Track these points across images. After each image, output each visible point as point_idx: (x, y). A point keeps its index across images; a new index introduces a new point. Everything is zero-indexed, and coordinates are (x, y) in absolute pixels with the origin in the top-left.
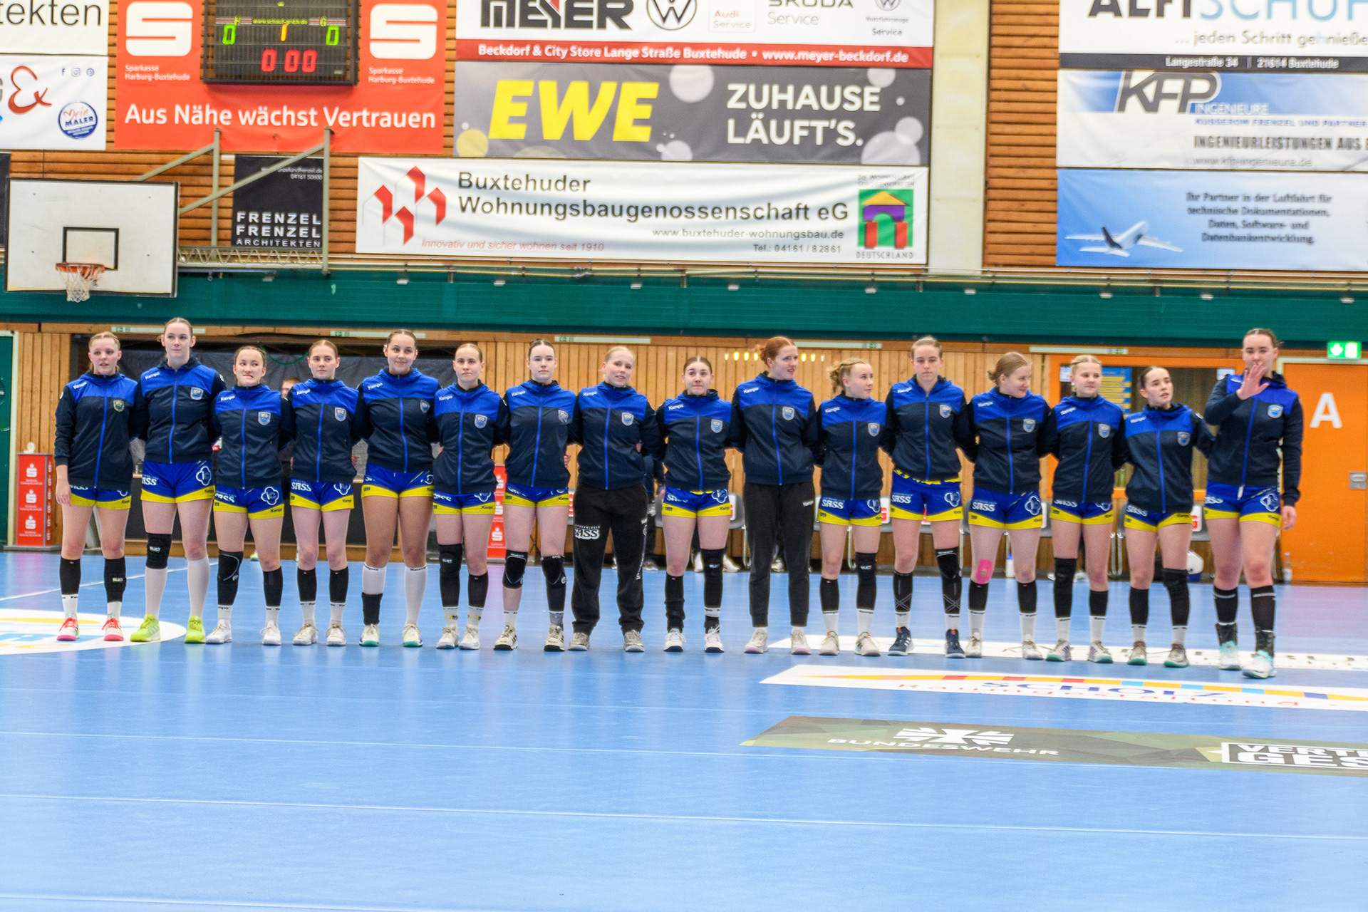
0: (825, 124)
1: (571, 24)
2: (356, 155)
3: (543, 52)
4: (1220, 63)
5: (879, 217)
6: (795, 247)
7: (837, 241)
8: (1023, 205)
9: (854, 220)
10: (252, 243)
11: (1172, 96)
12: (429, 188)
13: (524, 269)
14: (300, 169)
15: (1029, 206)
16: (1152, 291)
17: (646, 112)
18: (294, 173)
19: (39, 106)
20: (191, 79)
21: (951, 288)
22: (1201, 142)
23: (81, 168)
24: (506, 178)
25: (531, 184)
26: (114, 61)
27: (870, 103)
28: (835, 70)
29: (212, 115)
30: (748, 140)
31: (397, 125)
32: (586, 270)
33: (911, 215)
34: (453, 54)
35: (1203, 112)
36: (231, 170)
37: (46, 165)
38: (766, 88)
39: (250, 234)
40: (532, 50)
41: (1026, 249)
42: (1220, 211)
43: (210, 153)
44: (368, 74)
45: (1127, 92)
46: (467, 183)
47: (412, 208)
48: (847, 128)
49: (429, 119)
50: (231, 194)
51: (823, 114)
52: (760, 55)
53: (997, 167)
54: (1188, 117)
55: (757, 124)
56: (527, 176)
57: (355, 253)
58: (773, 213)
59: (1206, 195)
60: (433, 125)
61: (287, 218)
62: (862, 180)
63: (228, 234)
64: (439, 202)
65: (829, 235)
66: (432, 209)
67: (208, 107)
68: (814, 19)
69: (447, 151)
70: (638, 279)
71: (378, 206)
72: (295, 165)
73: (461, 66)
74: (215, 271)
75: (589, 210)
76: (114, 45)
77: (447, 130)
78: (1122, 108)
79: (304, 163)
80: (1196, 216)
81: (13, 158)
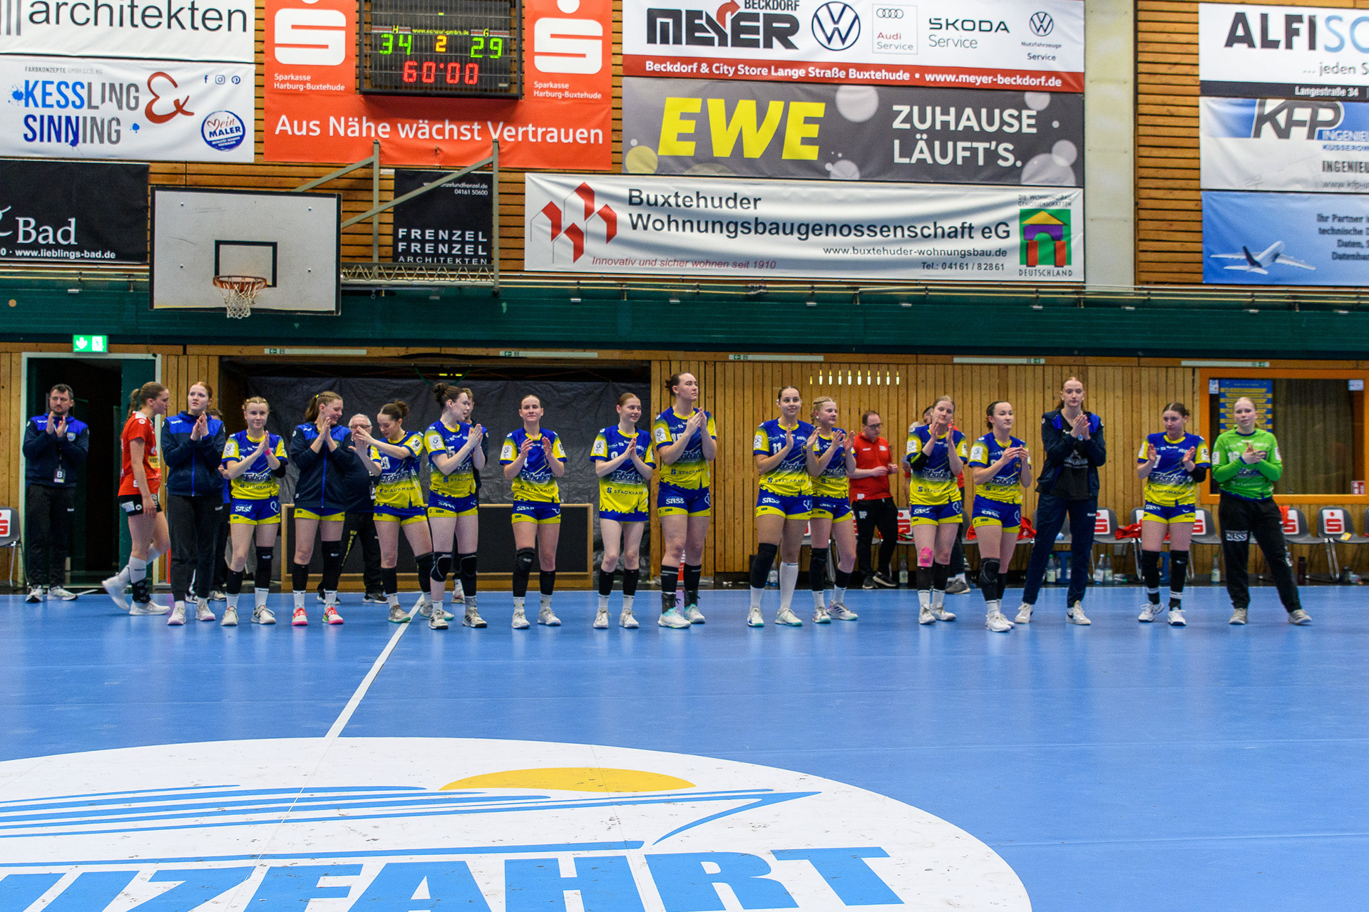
0: (987, 145)
1: (737, 43)
2: (524, 170)
3: (711, 70)
4: (1343, 93)
5: (1040, 236)
6: (961, 266)
7: (1000, 260)
8: (1171, 225)
9: (1016, 239)
10: (415, 260)
11: (1301, 123)
12: (598, 205)
13: (698, 287)
14: (463, 185)
15: (1176, 226)
16: (1290, 307)
17: (813, 131)
18: (458, 188)
19: (179, 114)
20: (346, 90)
21: (1107, 305)
22: (1328, 167)
23: (228, 181)
24: (677, 195)
25: (702, 202)
26: (262, 69)
27: (1027, 126)
28: (996, 93)
29: (369, 128)
30: (914, 161)
31: (564, 140)
32: (760, 288)
33: (1069, 234)
34: (620, 70)
35: (1330, 139)
36: (391, 184)
37: (189, 177)
38: (929, 109)
39: (413, 251)
40: (699, 67)
41: (1175, 268)
42: (1347, 232)
43: (370, 165)
44: (533, 88)
45: (1262, 119)
46: (636, 200)
47: (582, 224)
48: (1006, 150)
49: (596, 135)
50: (391, 210)
51: (983, 136)
52: (922, 77)
53: (1146, 188)
54: (1316, 144)
55: (922, 144)
56: (698, 193)
57: (523, 271)
58: (939, 231)
59: (1335, 217)
60: (601, 142)
61: (451, 235)
62: (1022, 201)
63: (390, 251)
64: (611, 221)
65: (993, 253)
66: (601, 227)
67: (364, 118)
68: (973, 43)
69: (615, 168)
70: (812, 297)
71: (545, 223)
72: (459, 180)
73: (628, 82)
74: (378, 288)
75: (760, 229)
76: (262, 52)
77: (616, 147)
78: (1258, 134)
79: (468, 178)
80: (1326, 236)
81: (151, 170)
